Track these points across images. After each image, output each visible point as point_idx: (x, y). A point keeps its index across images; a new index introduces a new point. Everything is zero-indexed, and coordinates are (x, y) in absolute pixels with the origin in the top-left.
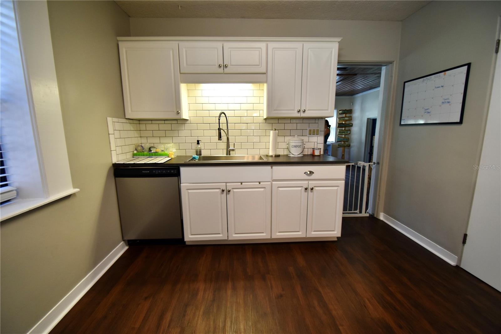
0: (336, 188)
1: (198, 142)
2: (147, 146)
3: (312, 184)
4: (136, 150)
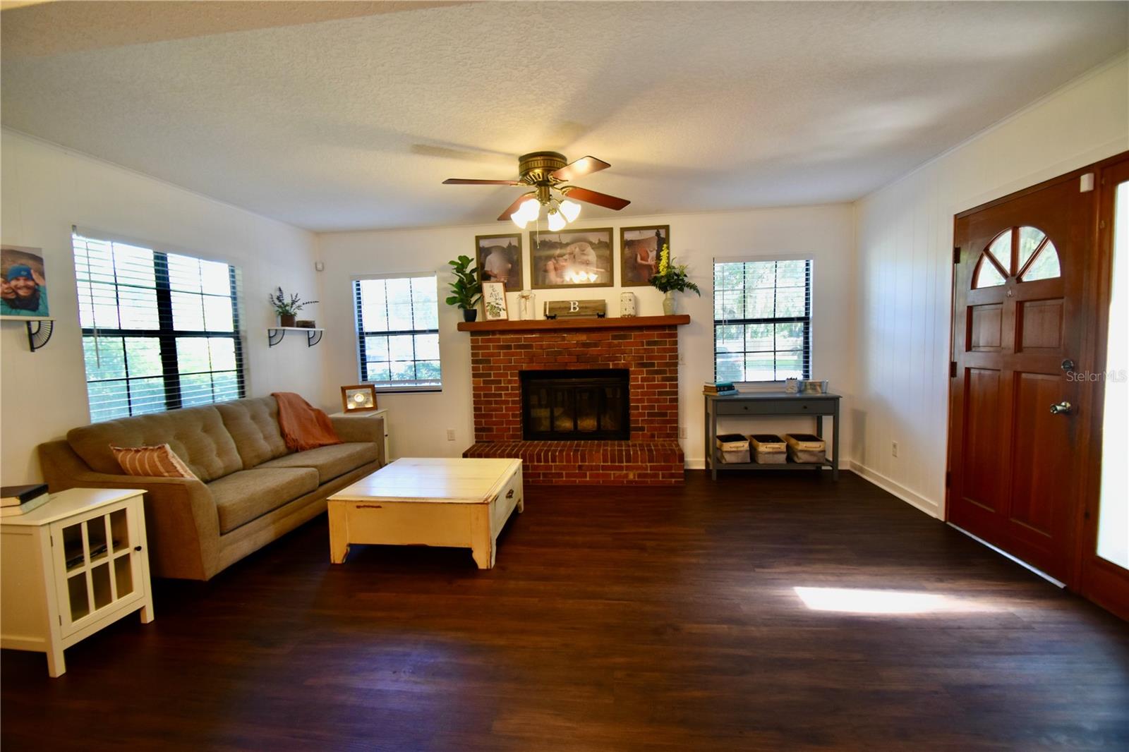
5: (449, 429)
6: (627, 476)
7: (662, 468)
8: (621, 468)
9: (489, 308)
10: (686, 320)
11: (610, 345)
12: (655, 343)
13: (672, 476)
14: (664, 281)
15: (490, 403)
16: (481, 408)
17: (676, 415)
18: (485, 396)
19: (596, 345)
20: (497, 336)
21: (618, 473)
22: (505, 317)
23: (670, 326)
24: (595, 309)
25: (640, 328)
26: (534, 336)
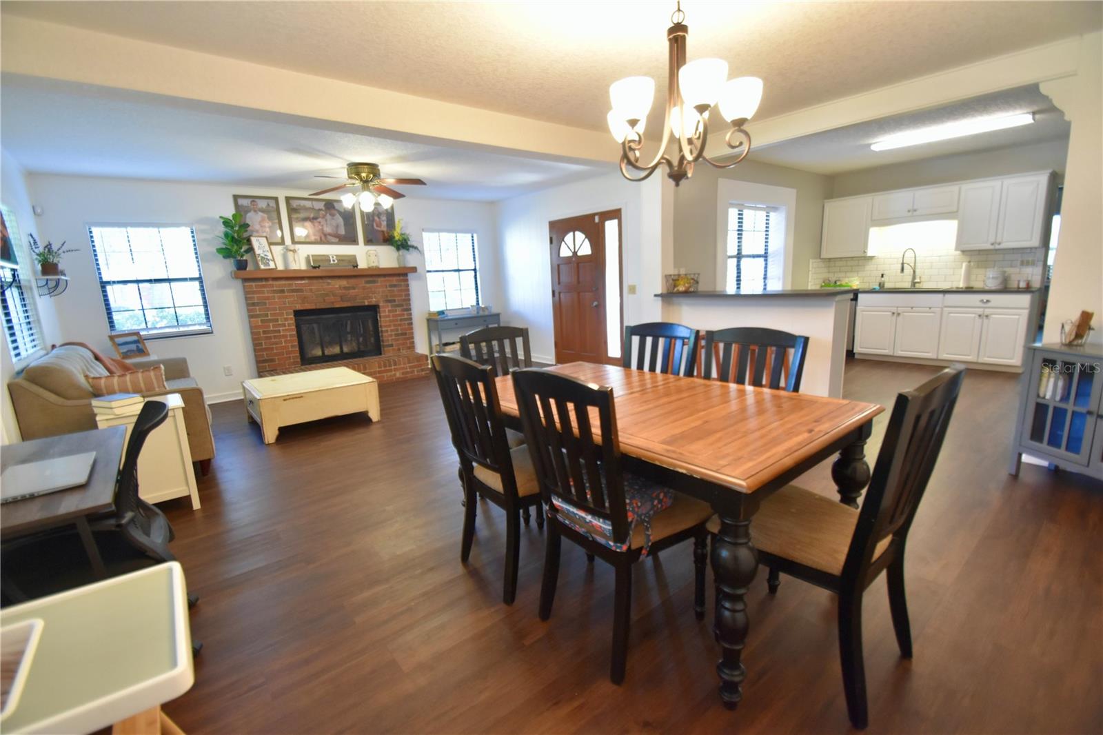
0: (1017, 317)
1: (882, 276)
2: (833, 279)
3: (987, 311)
4: (824, 282)
5: (226, 366)
6: (395, 375)
7: (415, 367)
8: (391, 371)
9: (259, 258)
10: (414, 270)
11: (364, 288)
12: (395, 286)
13: (422, 370)
14: (399, 243)
15: (270, 338)
16: (262, 343)
17: (412, 333)
18: (264, 332)
19: (354, 288)
20: (271, 282)
21: (389, 374)
22: (274, 267)
23: (402, 275)
24: (349, 261)
25: (385, 276)
26: (303, 282)
